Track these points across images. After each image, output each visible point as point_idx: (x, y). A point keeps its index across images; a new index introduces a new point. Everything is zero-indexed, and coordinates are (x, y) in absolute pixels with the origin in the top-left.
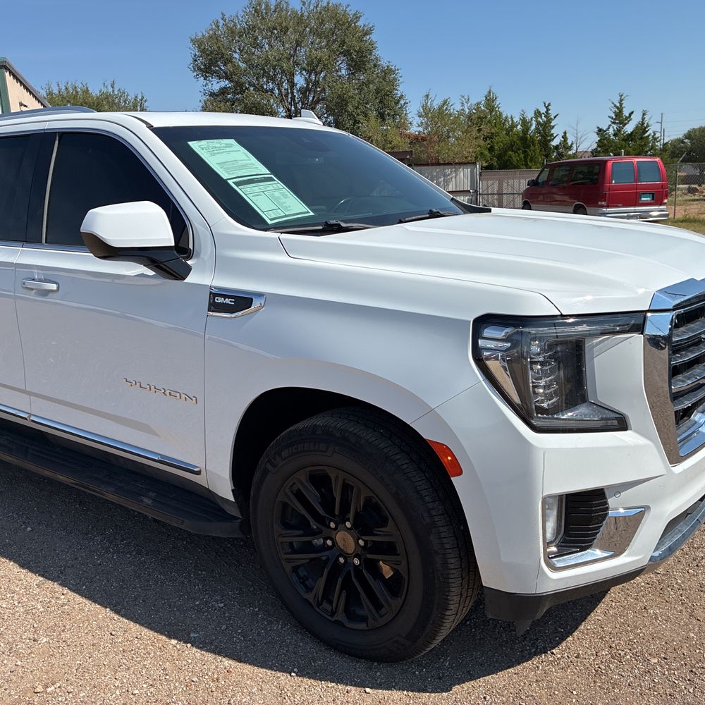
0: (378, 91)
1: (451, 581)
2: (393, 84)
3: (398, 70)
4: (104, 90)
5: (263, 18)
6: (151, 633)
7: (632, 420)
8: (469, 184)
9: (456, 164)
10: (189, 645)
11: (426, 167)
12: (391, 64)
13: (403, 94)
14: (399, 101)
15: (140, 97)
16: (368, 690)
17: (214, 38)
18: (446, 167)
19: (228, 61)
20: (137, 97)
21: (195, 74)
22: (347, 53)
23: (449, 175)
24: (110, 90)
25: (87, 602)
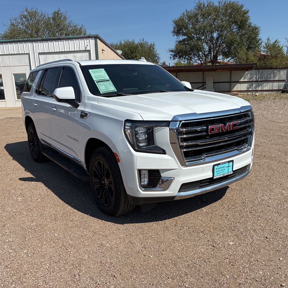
0: (249, 38)
1: (121, 192)
2: (257, 34)
3: (259, 28)
4: (140, 42)
5: (202, 10)
6: (63, 202)
7: (167, 152)
8: (285, 77)
9: (280, 68)
10: (70, 206)
11: (265, 70)
12: (256, 25)
13: (261, 38)
14: (258, 41)
15: (153, 44)
16: (103, 221)
17: (181, 19)
18: (275, 70)
19: (187, 28)
20: (151, 44)
21: (173, 34)
22: (236, 22)
23: (276, 73)
24: (142, 42)
25: (54, 194)
